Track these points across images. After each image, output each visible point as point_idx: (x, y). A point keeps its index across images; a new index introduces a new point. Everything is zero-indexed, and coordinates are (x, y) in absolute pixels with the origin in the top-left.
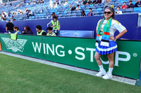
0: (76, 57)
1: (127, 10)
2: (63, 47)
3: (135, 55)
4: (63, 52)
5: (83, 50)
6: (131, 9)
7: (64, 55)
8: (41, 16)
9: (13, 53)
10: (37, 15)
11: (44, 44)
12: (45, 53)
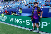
0: (26, 24)
1: (45, 6)
2: (21, 20)
3: (49, 23)
4: (21, 22)
5: (29, 21)
6: (46, 6)
7: (21, 23)
8: (14, 8)
9: (2, 22)
10: (12, 8)
11: (14, 19)
12: (14, 22)
